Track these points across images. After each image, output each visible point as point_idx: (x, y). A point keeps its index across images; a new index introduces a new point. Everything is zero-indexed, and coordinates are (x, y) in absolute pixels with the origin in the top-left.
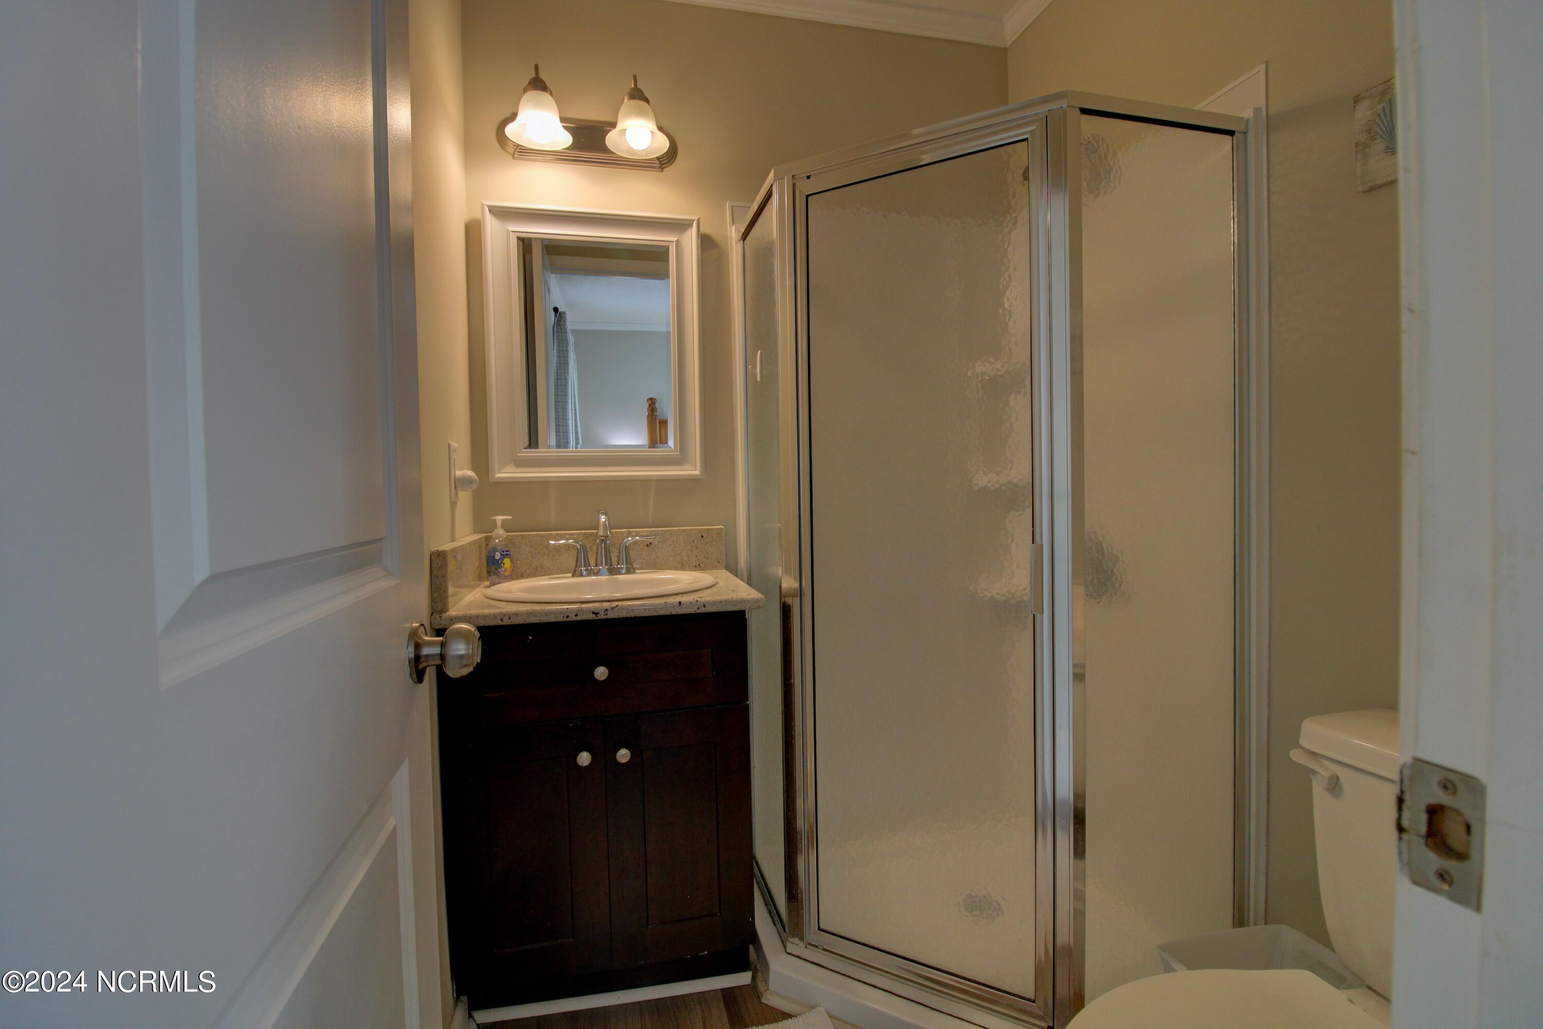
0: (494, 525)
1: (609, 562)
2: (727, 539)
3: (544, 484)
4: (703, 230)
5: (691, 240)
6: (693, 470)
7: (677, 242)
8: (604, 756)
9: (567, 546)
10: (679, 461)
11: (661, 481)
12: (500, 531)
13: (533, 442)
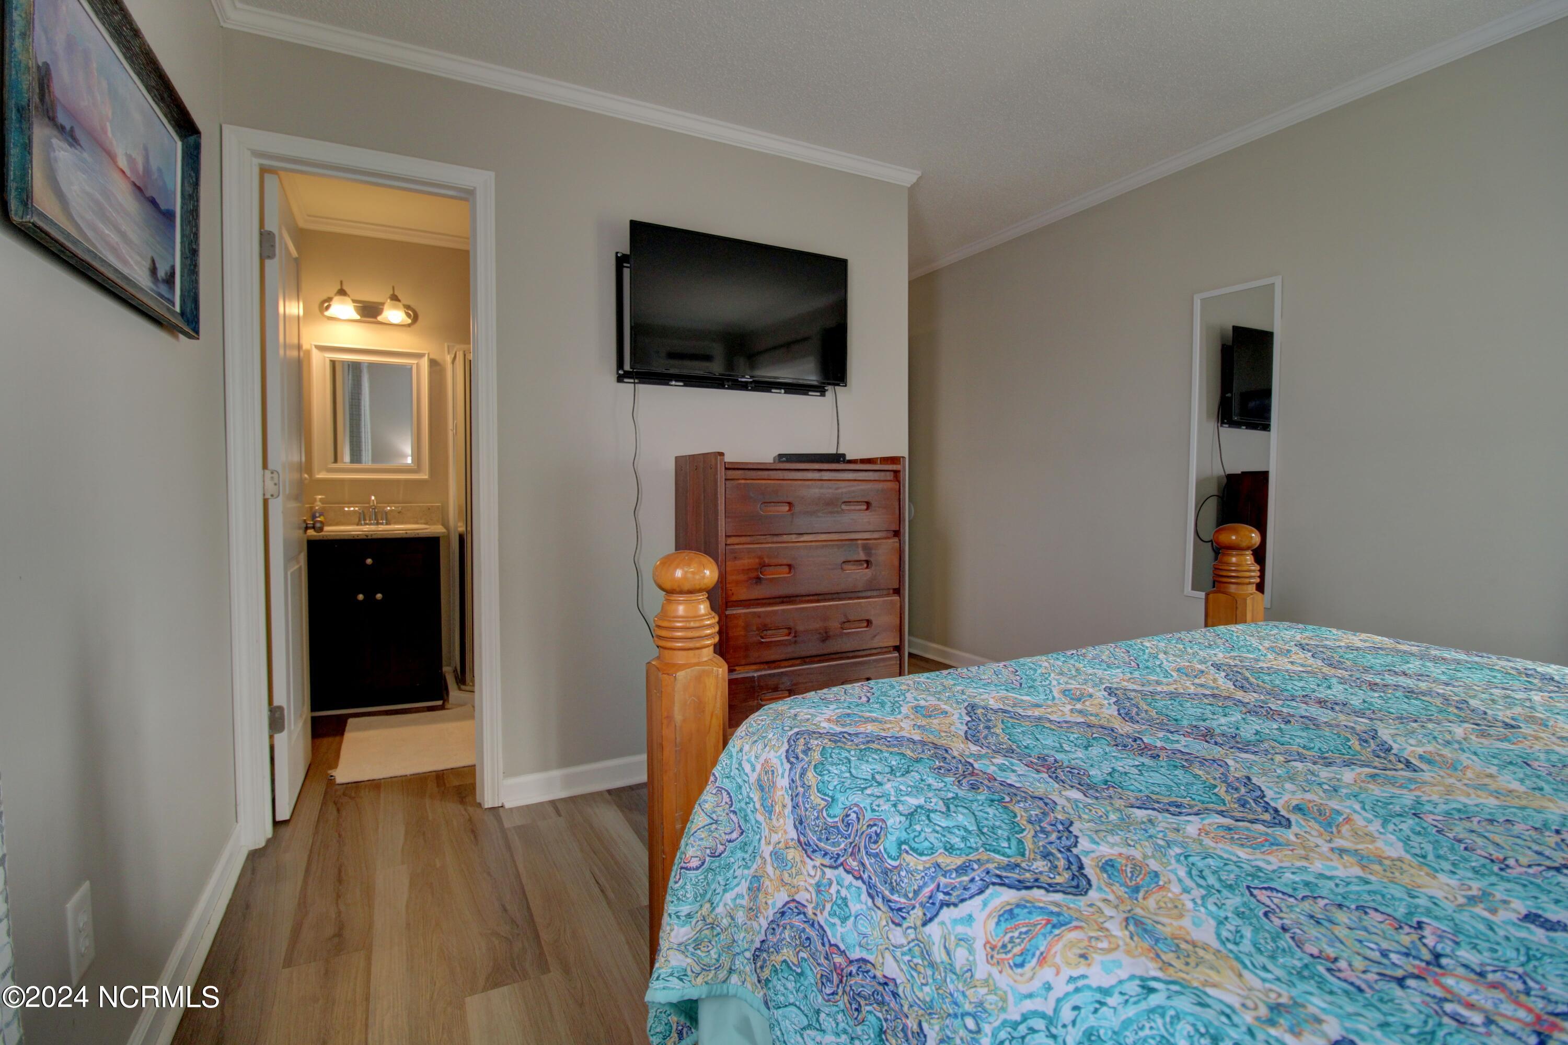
0: (315, 500)
1: (376, 519)
2: (443, 510)
3: (342, 481)
4: (431, 357)
5: (425, 362)
6: (424, 476)
7: (417, 364)
8: (370, 596)
9: (354, 511)
10: (417, 470)
11: (407, 481)
12: (319, 503)
13: (336, 461)
